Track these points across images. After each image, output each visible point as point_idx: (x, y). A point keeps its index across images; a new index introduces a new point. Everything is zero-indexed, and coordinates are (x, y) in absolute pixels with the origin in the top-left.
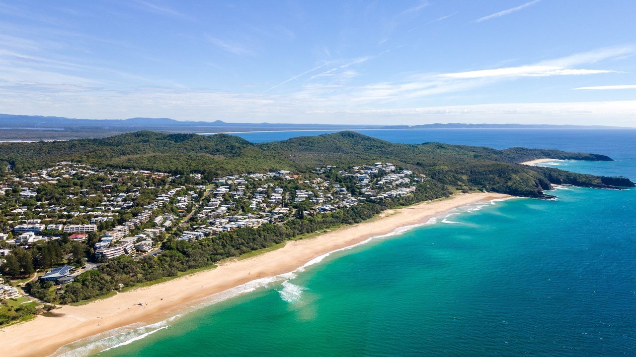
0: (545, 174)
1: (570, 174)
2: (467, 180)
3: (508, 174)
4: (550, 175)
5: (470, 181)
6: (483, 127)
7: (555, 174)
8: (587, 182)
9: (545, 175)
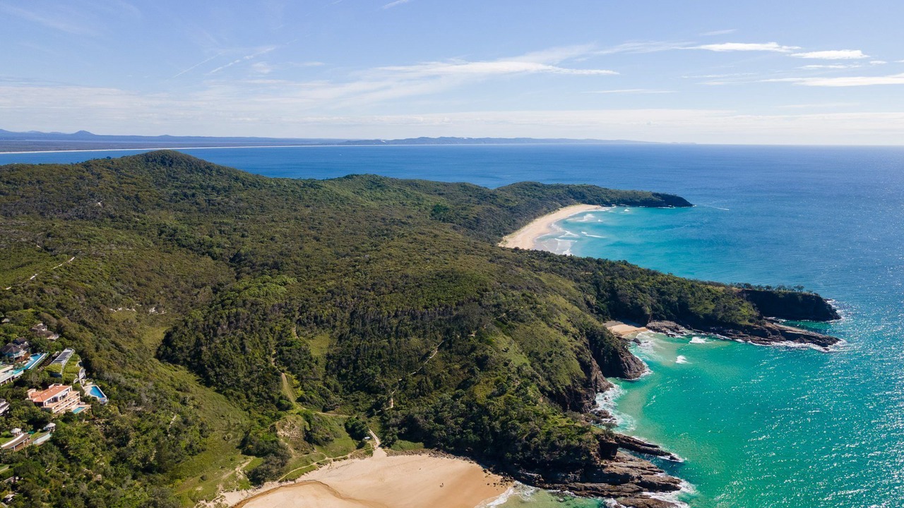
0: (597, 284)
1: (663, 283)
2: (323, 362)
3: (480, 337)
4: (613, 292)
5: (335, 364)
6: (485, 143)
7: (624, 288)
8: (720, 315)
9: (598, 291)
